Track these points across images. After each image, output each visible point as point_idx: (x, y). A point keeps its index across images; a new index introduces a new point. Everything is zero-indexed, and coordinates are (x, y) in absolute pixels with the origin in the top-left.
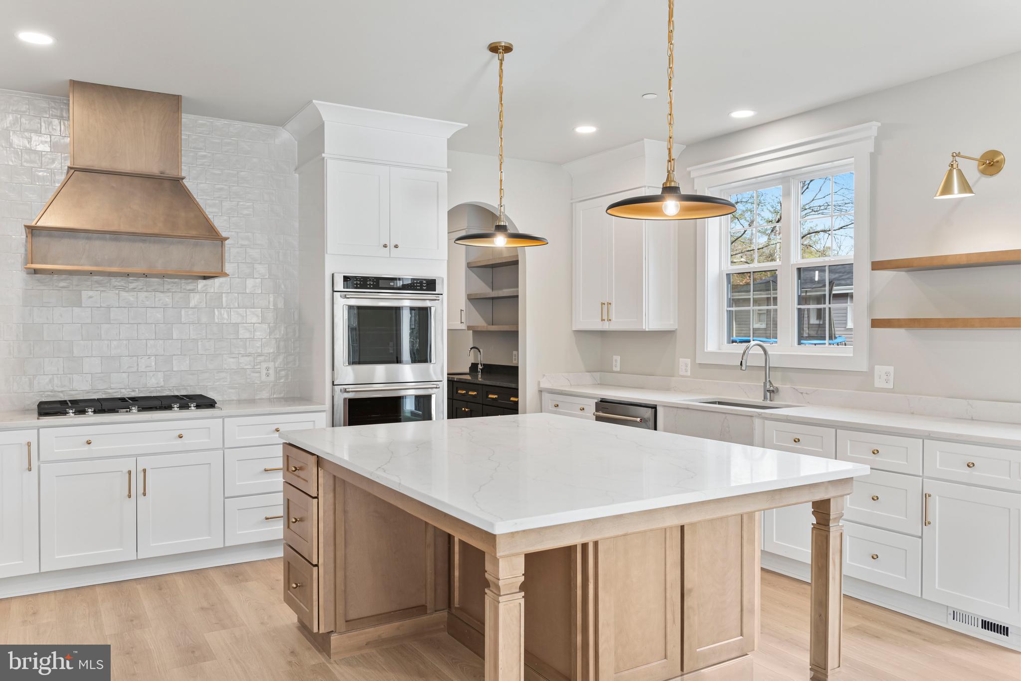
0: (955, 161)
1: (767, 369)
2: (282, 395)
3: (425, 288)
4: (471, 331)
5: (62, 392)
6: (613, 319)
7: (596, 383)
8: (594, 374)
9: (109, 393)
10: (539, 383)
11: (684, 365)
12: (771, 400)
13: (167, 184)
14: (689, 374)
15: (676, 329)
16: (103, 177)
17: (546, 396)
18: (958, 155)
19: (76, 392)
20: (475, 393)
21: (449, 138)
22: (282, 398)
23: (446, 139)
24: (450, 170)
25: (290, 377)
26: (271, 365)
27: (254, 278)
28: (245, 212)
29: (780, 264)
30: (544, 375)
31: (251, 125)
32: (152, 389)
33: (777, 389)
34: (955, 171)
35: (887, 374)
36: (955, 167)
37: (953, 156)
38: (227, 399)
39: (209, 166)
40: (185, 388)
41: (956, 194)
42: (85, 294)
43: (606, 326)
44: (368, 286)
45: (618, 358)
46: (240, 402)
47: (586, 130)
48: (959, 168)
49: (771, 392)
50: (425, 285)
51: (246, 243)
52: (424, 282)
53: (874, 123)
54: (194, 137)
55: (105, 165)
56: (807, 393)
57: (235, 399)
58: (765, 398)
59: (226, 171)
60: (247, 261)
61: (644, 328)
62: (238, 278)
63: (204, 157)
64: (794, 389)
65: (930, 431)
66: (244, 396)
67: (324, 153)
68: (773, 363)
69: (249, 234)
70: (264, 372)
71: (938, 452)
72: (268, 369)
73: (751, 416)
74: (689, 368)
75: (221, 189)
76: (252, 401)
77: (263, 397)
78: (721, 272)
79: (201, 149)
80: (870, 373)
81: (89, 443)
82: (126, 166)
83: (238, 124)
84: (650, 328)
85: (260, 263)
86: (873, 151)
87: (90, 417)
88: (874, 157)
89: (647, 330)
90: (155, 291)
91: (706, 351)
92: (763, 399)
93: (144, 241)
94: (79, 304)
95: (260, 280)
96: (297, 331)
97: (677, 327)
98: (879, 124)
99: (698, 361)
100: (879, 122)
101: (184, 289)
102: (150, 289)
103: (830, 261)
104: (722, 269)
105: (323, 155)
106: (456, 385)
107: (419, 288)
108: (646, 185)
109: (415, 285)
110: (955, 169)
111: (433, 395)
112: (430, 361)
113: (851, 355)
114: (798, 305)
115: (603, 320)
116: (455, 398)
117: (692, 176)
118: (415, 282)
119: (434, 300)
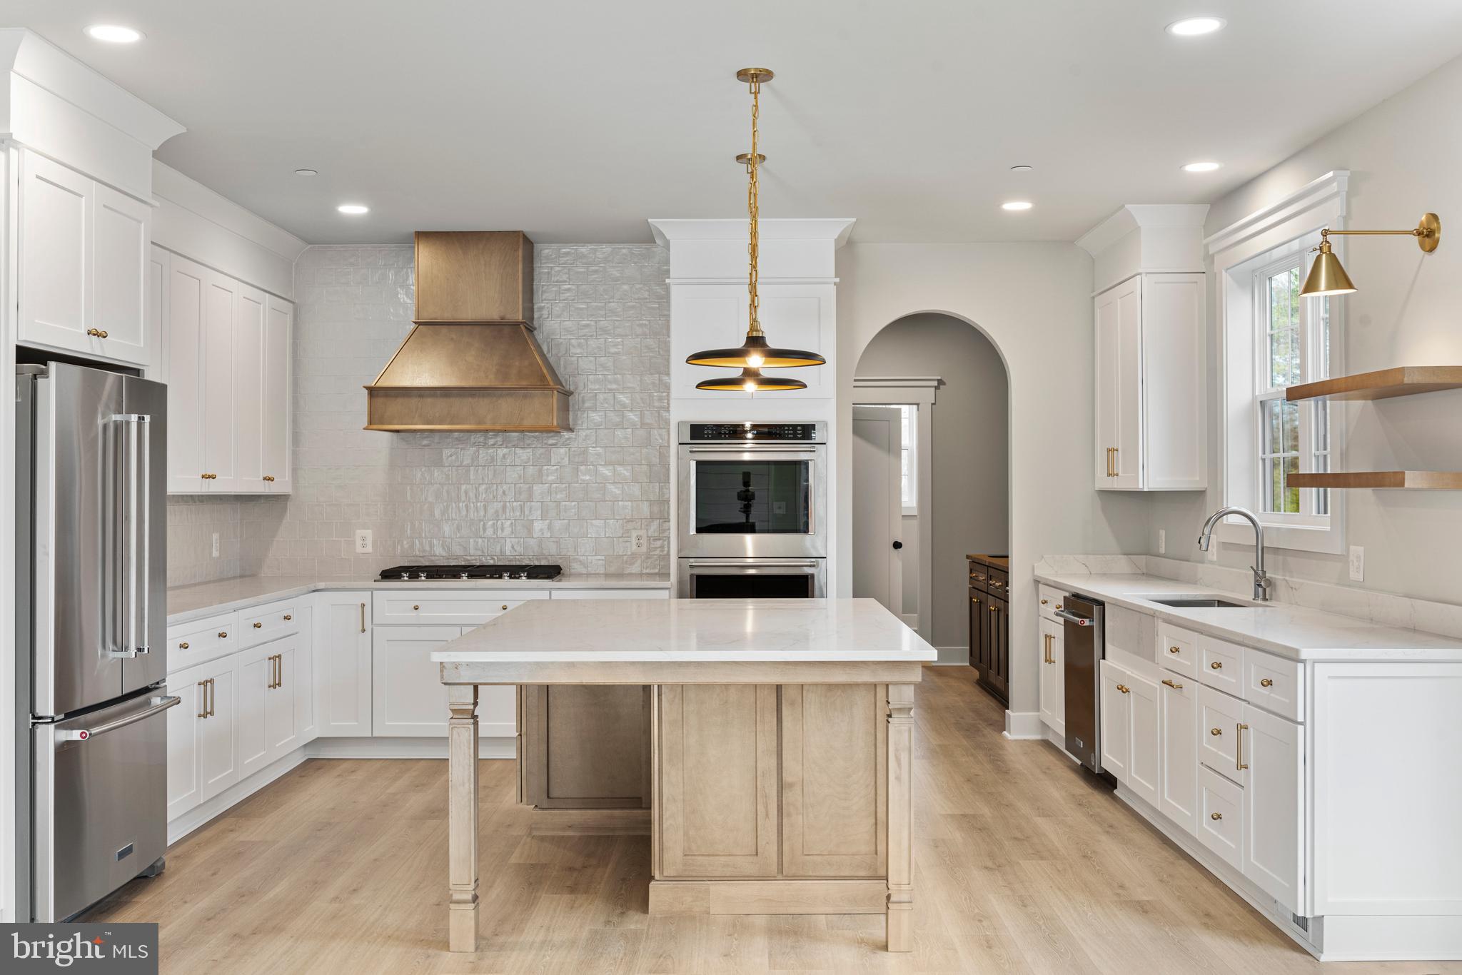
0: (1326, 241)
1: (1259, 550)
2: (657, 571)
3: (801, 436)
5: (423, 557)
6: (1120, 474)
7: (1139, 572)
8: (1133, 557)
9: (468, 560)
10: (1033, 569)
12: (1265, 599)
13: (507, 330)
14: (1215, 558)
15: (1206, 488)
16: (444, 330)
19: (436, 558)
21: (837, 238)
22: (656, 574)
23: (834, 240)
24: (838, 281)
26: (643, 533)
27: (623, 428)
28: (613, 350)
30: (1043, 557)
31: (622, 246)
32: (512, 557)
33: (1272, 583)
34: (1325, 256)
35: (1359, 558)
36: (1325, 251)
38: (593, 572)
39: (573, 300)
40: (546, 558)
41: (1324, 292)
42: (446, 452)
43: (1115, 484)
44: (723, 436)
45: (1163, 533)
46: (607, 576)
47: (1017, 206)
48: (1332, 252)
50: (799, 432)
51: (614, 386)
52: (799, 428)
53: (1337, 172)
54: (557, 269)
55: (448, 316)
56: (1295, 588)
57: (602, 572)
59: (593, 304)
60: (616, 409)
61: (1141, 486)
62: (605, 428)
63: (569, 290)
64: (1286, 581)
66: (612, 570)
67: (669, 278)
68: (1267, 541)
69: (618, 376)
70: (634, 541)
72: (639, 538)
73: (1152, 616)
75: (587, 326)
76: (620, 575)
77: (633, 572)
78: (1253, 398)
79: (565, 281)
80: (1344, 559)
81: (416, 608)
82: (468, 314)
83: (607, 249)
84: (1150, 487)
85: (631, 410)
86: (1345, 214)
87: (423, 582)
88: (1346, 222)
90: (515, 446)
92: (1254, 597)
93: (473, 396)
94: (438, 463)
95: (630, 430)
97: (1206, 486)
98: (1348, 173)
100: (1348, 170)
101: (546, 444)
102: (510, 445)
104: (1257, 394)
105: (667, 281)
106: (992, 571)
107: (792, 436)
108: (1140, 271)
109: (786, 432)
110: (1326, 253)
111: (812, 576)
112: (806, 531)
113: (1328, 528)
114: (1318, 450)
115: (1109, 475)
116: (989, 592)
117: (1210, 253)
118: (786, 428)
119: (811, 451)
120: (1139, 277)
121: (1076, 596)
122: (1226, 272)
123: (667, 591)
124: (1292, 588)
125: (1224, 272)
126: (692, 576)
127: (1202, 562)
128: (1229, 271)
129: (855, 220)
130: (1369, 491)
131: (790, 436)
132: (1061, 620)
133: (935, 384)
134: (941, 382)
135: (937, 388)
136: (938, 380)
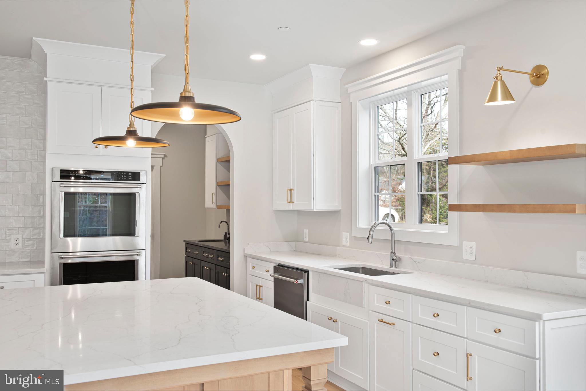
0: (499, 73)
1: (393, 242)
2: (28, 259)
3: (130, 179)
4: (226, 209)
6: (295, 202)
7: (293, 250)
8: (290, 243)
10: (244, 250)
11: (345, 238)
12: (396, 267)
14: (348, 244)
15: (341, 209)
17: (249, 259)
18: (501, 69)
20: (212, 256)
21: (152, 65)
23: (151, 66)
24: (153, 89)
25: (35, 246)
26: (20, 236)
29: (407, 159)
30: (249, 244)
33: (400, 259)
34: (499, 82)
35: (471, 248)
36: (499, 79)
37: (498, 70)
41: (500, 102)
43: (291, 207)
45: (307, 231)
47: (258, 57)
48: (503, 80)
49: (395, 261)
50: (130, 176)
52: (130, 174)
53: (459, 46)
56: (419, 262)
58: (391, 266)
61: (312, 209)
64: (411, 258)
65: (470, 300)
67: (46, 76)
68: (397, 238)
70: (14, 242)
71: (477, 318)
72: (17, 239)
73: (362, 281)
74: (348, 240)
76: (3, 264)
77: (14, 261)
78: (370, 165)
80: (459, 248)
84: (317, 209)
86: (460, 69)
88: (461, 73)
89: (315, 210)
91: (357, 227)
92: (390, 266)
96: (42, 211)
97: (341, 208)
98: (464, 47)
99: (353, 235)
100: (464, 45)
103: (439, 157)
104: (372, 163)
105: (45, 79)
106: (203, 249)
107: (126, 178)
108: (313, 99)
109: (122, 176)
110: (499, 80)
111: (138, 260)
112: (134, 234)
113: (447, 232)
114: (419, 191)
115: (288, 202)
116: (202, 259)
117: (348, 92)
118: (122, 174)
119: (138, 188)
120: (312, 102)
121: (280, 265)
122: (359, 102)
123: (43, 275)
124: (416, 262)
125: (357, 102)
126: (60, 264)
127: (339, 246)
128: (360, 101)
129: (165, 55)
130: (481, 213)
131: (124, 178)
132: (272, 279)
133: (163, 156)
134: (165, 156)
135: (163, 158)
136: (164, 155)
